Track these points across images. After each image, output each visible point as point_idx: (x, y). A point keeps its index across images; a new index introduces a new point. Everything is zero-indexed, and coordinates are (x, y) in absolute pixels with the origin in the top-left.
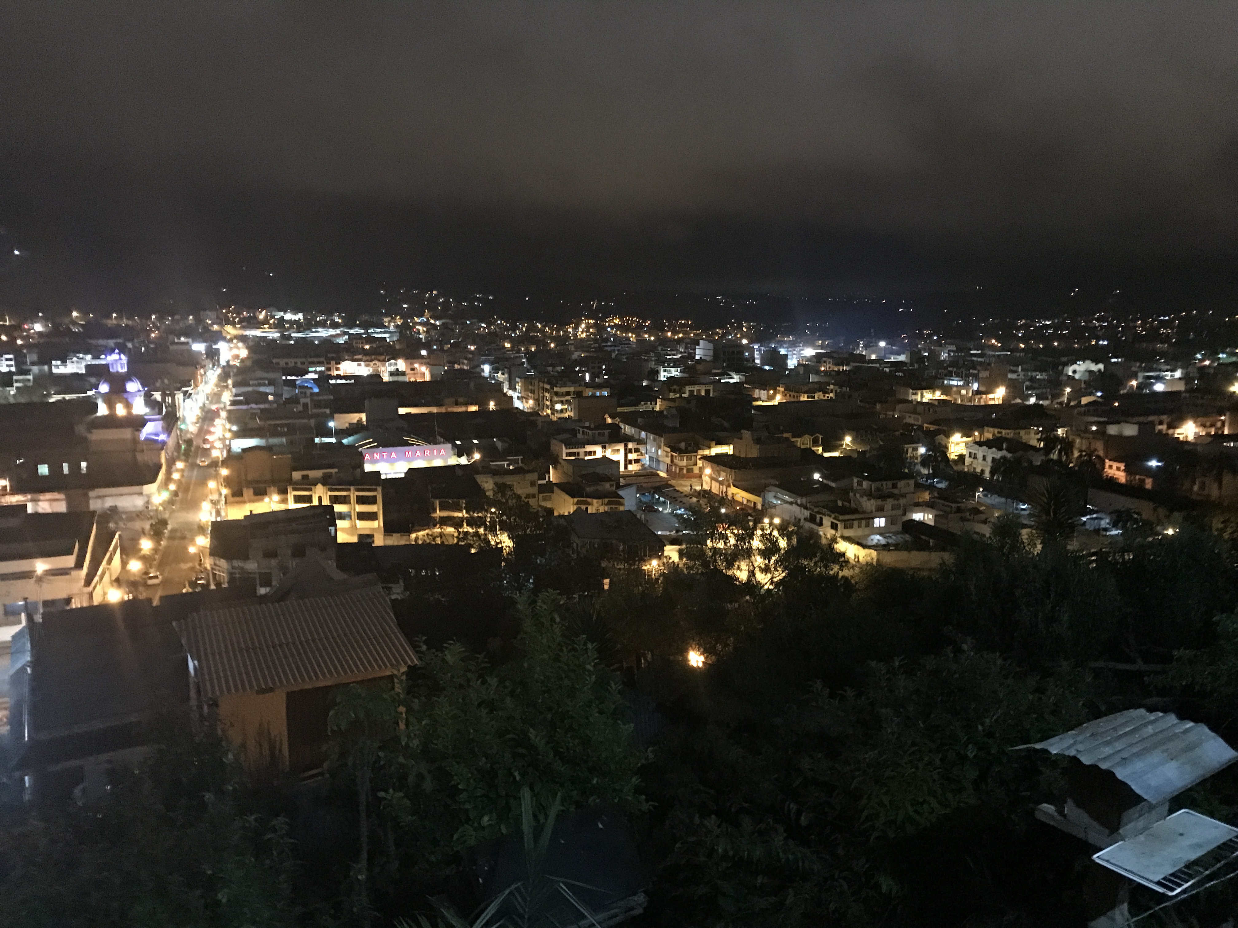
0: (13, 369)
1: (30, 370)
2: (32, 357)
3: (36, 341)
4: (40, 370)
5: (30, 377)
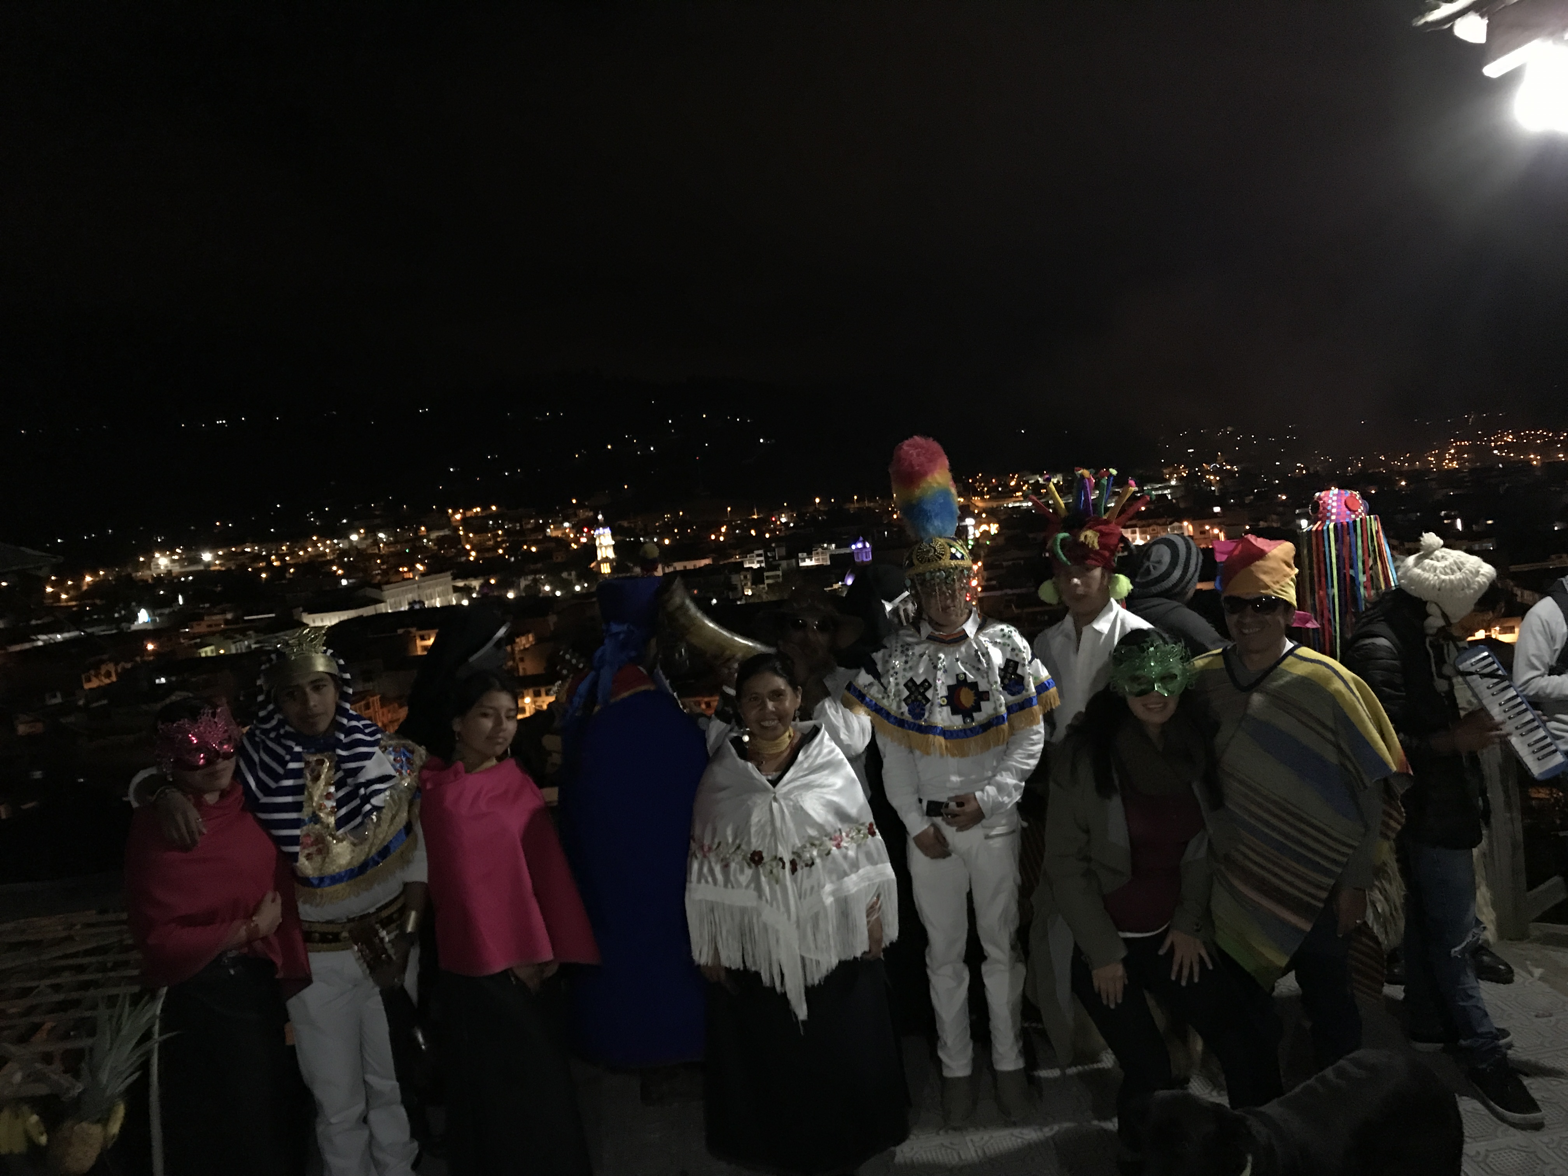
0: (763, 565)
1: (779, 565)
2: (781, 551)
3: (783, 534)
4: (788, 565)
5: (780, 573)
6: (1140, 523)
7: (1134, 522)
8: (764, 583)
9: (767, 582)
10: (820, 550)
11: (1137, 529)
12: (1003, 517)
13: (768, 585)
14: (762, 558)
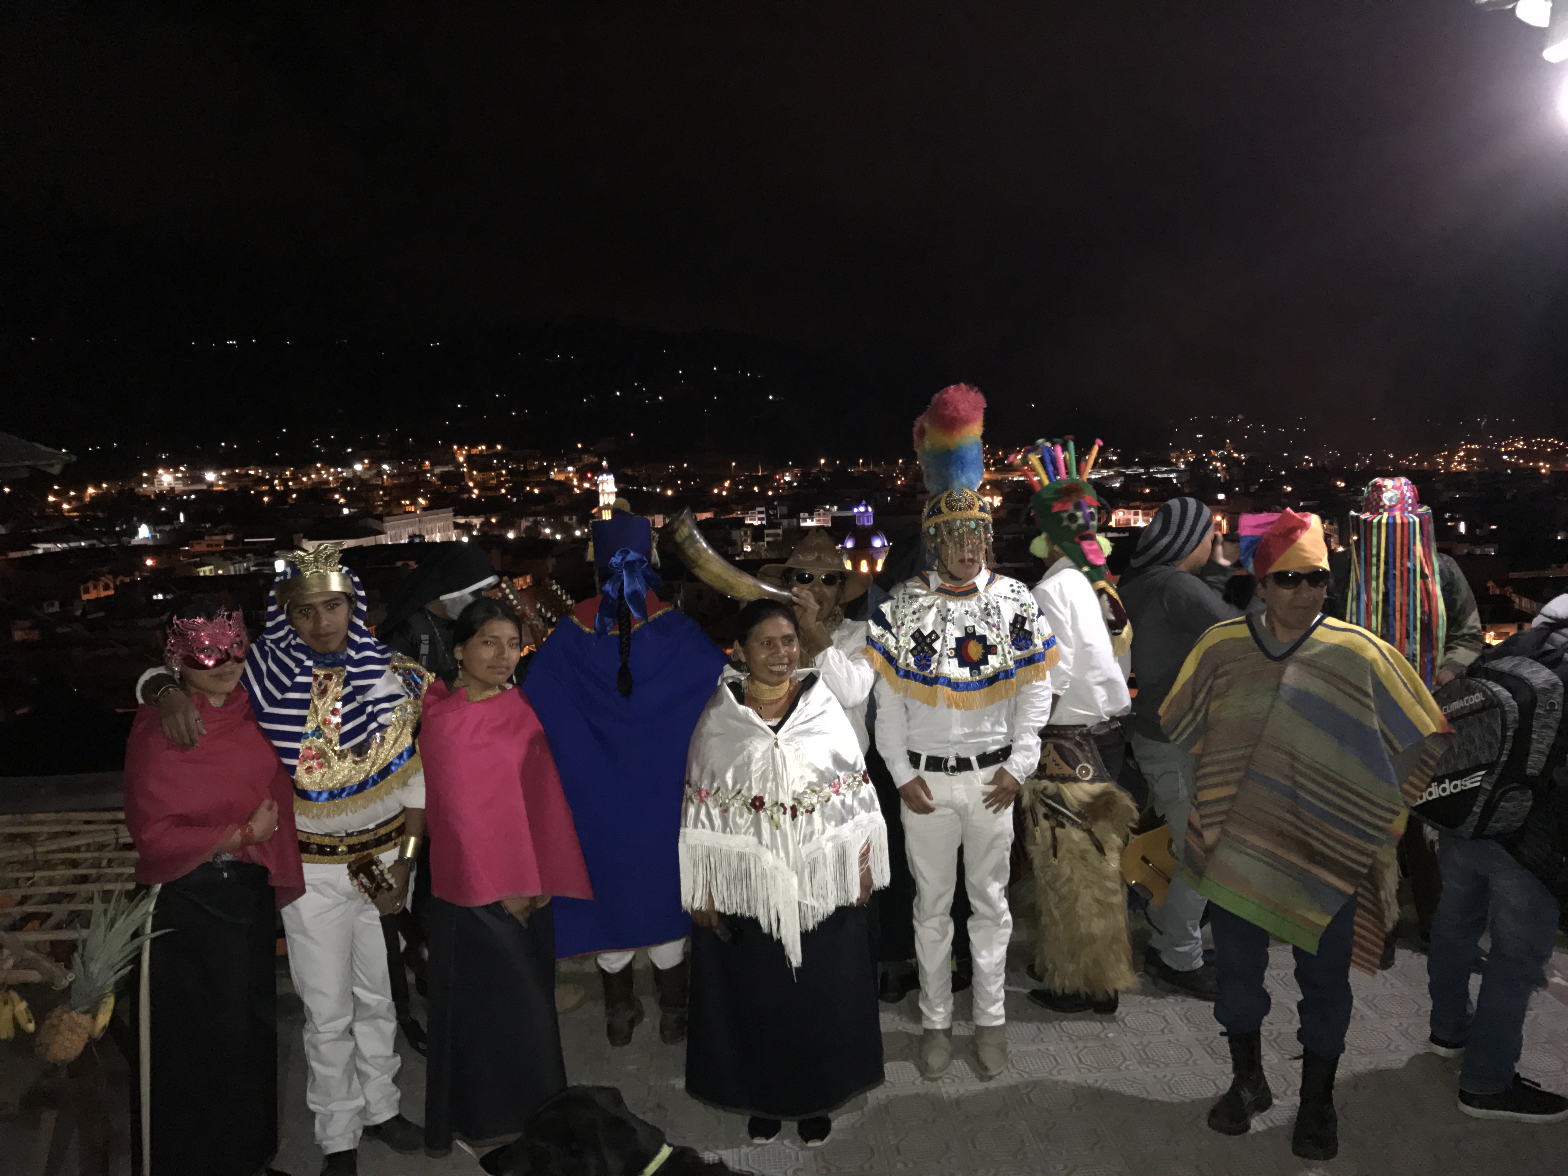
0: (764, 522)
1: (780, 524)
2: (783, 510)
3: (786, 493)
4: (789, 524)
5: (780, 531)
6: (1143, 505)
7: (1137, 504)
8: (763, 541)
9: (767, 539)
10: (822, 511)
11: (1140, 511)
12: (1007, 490)
13: (768, 543)
14: (763, 516)
